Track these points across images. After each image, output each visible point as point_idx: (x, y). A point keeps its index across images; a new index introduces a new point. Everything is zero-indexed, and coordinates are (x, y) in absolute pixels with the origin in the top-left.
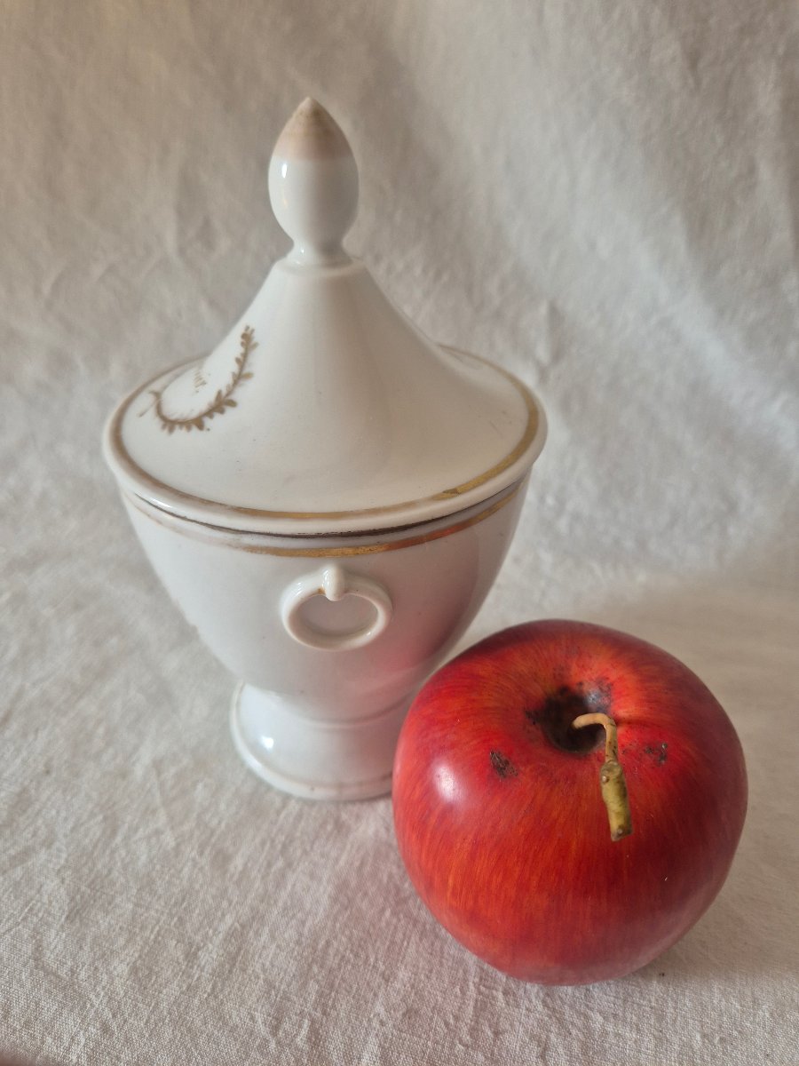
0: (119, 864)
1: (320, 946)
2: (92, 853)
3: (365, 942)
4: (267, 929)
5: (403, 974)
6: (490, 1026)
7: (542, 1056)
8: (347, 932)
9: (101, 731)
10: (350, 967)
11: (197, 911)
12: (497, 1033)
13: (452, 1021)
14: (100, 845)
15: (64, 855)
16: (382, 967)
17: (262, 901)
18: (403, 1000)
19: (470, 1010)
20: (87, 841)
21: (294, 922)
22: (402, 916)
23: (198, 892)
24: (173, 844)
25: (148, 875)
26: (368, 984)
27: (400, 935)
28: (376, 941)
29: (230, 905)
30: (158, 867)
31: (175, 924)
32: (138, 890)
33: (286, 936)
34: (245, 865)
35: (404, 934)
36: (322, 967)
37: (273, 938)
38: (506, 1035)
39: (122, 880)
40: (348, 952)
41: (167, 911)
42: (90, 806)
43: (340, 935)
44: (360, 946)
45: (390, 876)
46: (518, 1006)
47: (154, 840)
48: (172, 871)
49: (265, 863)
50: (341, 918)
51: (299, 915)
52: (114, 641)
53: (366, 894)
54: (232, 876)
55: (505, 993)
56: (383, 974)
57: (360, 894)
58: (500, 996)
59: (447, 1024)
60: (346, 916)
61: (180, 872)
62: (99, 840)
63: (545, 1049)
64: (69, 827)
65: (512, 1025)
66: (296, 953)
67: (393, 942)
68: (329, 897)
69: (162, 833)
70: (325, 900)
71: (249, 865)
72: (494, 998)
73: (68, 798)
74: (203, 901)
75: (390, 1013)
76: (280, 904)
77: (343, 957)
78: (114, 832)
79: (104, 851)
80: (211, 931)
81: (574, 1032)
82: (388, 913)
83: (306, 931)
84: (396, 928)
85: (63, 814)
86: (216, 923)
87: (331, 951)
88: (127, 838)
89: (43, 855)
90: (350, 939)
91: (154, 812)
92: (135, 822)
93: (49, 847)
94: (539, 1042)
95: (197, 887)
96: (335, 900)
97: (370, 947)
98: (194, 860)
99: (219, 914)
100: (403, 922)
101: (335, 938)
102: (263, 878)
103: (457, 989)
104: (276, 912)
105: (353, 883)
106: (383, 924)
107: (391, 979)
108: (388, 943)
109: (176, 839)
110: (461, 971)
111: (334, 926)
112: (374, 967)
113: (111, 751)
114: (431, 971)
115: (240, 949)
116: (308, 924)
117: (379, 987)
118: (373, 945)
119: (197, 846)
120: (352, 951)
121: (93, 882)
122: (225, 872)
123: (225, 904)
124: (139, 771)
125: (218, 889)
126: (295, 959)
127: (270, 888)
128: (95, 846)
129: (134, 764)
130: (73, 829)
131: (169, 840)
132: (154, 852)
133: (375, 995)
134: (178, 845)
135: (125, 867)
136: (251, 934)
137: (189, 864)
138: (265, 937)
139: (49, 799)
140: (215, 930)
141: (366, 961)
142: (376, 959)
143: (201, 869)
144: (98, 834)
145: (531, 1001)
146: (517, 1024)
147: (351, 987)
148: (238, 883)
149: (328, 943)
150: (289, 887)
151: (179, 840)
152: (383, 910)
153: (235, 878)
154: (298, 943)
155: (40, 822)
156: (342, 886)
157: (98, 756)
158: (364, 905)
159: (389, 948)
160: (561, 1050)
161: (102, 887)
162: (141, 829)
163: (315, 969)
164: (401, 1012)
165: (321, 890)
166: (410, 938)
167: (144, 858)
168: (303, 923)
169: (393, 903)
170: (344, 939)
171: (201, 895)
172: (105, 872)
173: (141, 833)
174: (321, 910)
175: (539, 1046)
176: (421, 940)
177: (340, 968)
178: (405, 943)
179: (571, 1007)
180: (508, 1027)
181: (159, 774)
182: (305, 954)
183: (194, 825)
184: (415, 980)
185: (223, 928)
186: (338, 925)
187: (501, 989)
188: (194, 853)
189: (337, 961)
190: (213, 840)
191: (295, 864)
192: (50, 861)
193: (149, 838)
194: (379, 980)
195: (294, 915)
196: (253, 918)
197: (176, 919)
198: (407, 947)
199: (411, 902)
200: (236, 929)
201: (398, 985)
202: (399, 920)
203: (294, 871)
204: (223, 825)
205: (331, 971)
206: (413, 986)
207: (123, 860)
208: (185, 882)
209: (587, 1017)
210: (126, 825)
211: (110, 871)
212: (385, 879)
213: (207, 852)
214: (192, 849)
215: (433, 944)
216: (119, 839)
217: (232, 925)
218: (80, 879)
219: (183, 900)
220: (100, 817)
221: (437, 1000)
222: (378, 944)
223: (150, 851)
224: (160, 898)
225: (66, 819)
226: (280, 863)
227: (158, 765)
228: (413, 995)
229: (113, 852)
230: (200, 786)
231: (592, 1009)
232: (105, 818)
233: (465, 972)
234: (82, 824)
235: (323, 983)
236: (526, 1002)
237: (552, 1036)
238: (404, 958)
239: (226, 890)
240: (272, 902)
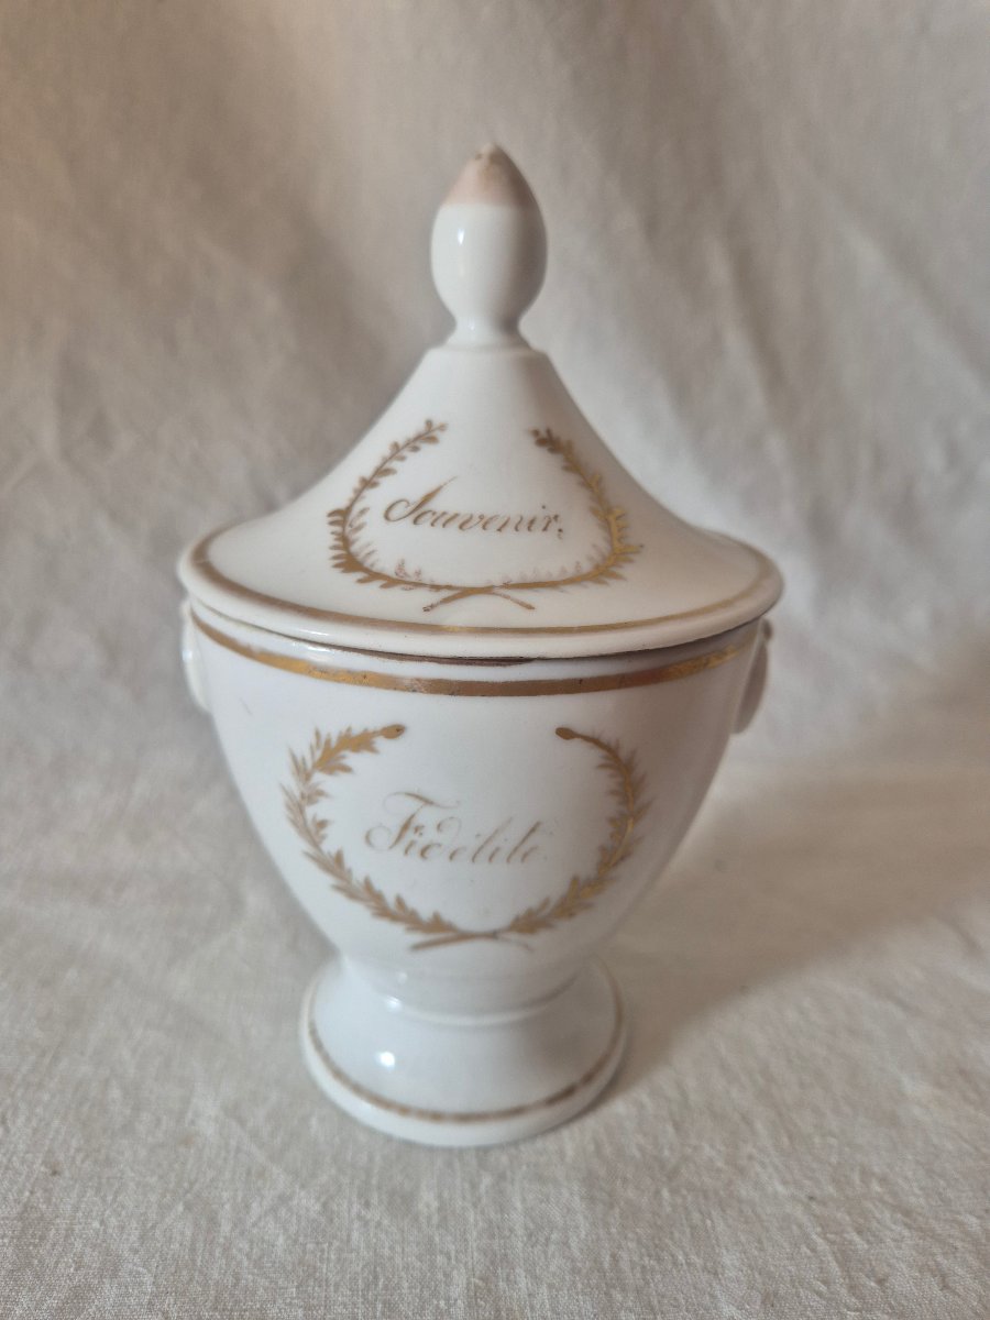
0: (246, 1263)
1: (606, 1266)
2: (194, 1261)
3: (660, 1240)
4: (520, 1271)
5: (729, 1259)
6: (867, 1276)
7: (945, 1287)
8: (630, 1235)
9: (115, 1093)
10: (659, 1277)
11: (406, 1285)
12: (881, 1282)
13: (823, 1288)
14: (200, 1245)
15: (148, 1279)
16: (698, 1262)
17: (492, 1236)
18: (751, 1287)
19: (834, 1268)
20: (175, 1246)
21: (552, 1248)
22: (684, 1192)
23: (391, 1258)
24: (318, 1207)
25: (301, 1262)
26: (695, 1288)
27: (696, 1216)
28: (672, 1233)
29: (449, 1259)
30: (310, 1246)
31: (383, 1313)
32: (297, 1287)
33: (553, 1268)
34: (440, 1197)
35: (701, 1213)
36: (623, 1290)
37: (536, 1279)
38: (891, 1279)
39: (263, 1282)
40: (646, 1259)
41: (361, 1300)
42: (153, 1198)
43: (623, 1243)
44: (656, 1246)
45: (641, 1149)
46: (881, 1241)
47: (283, 1212)
48: (336, 1244)
49: (467, 1186)
50: (613, 1221)
51: (554, 1236)
52: (72, 974)
53: (625, 1180)
54: (429, 1218)
55: (860, 1232)
56: (705, 1269)
57: (619, 1182)
58: (856, 1238)
59: (820, 1294)
60: (617, 1216)
61: (349, 1240)
62: (193, 1242)
63: (944, 1277)
64: (133, 1238)
65: (889, 1265)
66: (580, 1286)
67: (693, 1228)
68: (582, 1198)
69: (291, 1198)
70: (577, 1203)
71: (446, 1195)
72: (851, 1242)
73: (110, 1198)
74: (407, 1268)
75: (746, 1310)
76: (520, 1231)
77: (643, 1267)
78: (213, 1221)
79: (211, 1254)
80: (442, 1303)
81: (959, 1244)
82: (665, 1193)
83: (577, 1253)
84: (686, 1208)
85: (113, 1221)
86: (442, 1288)
87: (625, 1265)
88: (237, 1223)
89: (110, 1291)
90: (639, 1242)
91: (262, 1174)
92: (239, 1199)
93: (115, 1274)
94: (931, 1271)
95: (386, 1252)
96: (591, 1199)
97: (670, 1243)
98: (359, 1217)
99: (440, 1276)
100: (690, 1198)
101: (620, 1247)
102: (475, 1205)
103: (804, 1249)
104: (520, 1245)
105: (602, 1172)
106: (669, 1209)
107: (720, 1270)
108: (688, 1230)
109: (318, 1199)
110: (794, 1227)
111: (609, 1233)
112: (689, 1264)
113: (146, 1116)
114: (760, 1242)
115: (498, 1310)
116: (574, 1243)
117: (711, 1286)
118: (672, 1239)
119: (354, 1198)
120: (650, 1256)
121: (217, 1299)
122: (416, 1219)
123: (440, 1259)
124: (208, 1129)
125: (418, 1244)
126: (585, 1294)
127: (492, 1215)
128: (193, 1250)
129: (193, 1122)
130: (142, 1238)
131: (306, 1202)
132: (293, 1229)
133: (713, 1296)
134: (325, 1205)
135: (258, 1264)
136: (502, 1284)
137: (356, 1225)
138: (523, 1282)
139: (76, 1209)
140: (447, 1299)
141: (675, 1263)
142: (686, 1255)
143: (379, 1224)
144: (188, 1233)
145: (892, 1230)
146: (893, 1261)
147: (675, 1299)
148: (443, 1223)
149: (613, 1256)
150: (519, 1205)
151: (322, 1200)
152: (657, 1193)
153: (435, 1220)
154: (575, 1271)
155: (78, 1245)
156: (590, 1180)
157: (128, 1129)
158: (631, 1194)
159: (692, 1235)
160: (960, 1271)
161: (237, 1302)
162: (254, 1205)
163: (618, 1297)
164: (759, 1302)
165: (565, 1192)
166: (710, 1214)
167: (281, 1240)
168: (566, 1244)
169: (664, 1179)
170: (632, 1245)
171: (398, 1260)
172: (230, 1280)
173: (256, 1209)
174: (580, 1218)
175: (934, 1276)
176: (724, 1211)
177: (647, 1283)
178: (709, 1222)
179: (937, 1218)
180: (887, 1270)
181: (242, 1122)
182: (593, 1282)
183: (333, 1171)
184: (748, 1258)
185: (458, 1289)
186: (613, 1230)
187: (849, 1229)
188: (356, 1208)
189: (638, 1275)
190: (374, 1181)
191: (509, 1173)
192: (128, 1295)
193: (273, 1210)
194: (705, 1277)
195: (548, 1239)
196: (492, 1263)
197: (379, 1306)
198: (714, 1228)
199: (683, 1170)
200: (476, 1286)
201: (732, 1274)
202: (684, 1198)
203: (512, 1182)
204: (378, 1158)
205: (638, 1291)
206: (750, 1266)
207: (248, 1256)
208: (364, 1253)
209: (961, 1224)
210: (227, 1207)
211: (238, 1280)
212: (638, 1154)
213: (374, 1200)
214: (350, 1203)
215: (741, 1211)
216: (226, 1228)
217: (469, 1283)
218: (194, 1301)
219: (376, 1278)
220: (180, 1208)
221: (790, 1272)
222: (677, 1235)
223: (286, 1230)
224: (337, 1286)
225: (122, 1228)
226: (486, 1181)
227: (233, 1112)
228: (757, 1276)
229: (226, 1250)
230: (314, 1122)
231: (959, 1213)
232: (188, 1207)
233: (800, 1226)
234: (153, 1227)
235: (638, 1309)
236: (888, 1233)
237: (939, 1258)
238: (717, 1239)
239: (431, 1240)
240: (507, 1233)
